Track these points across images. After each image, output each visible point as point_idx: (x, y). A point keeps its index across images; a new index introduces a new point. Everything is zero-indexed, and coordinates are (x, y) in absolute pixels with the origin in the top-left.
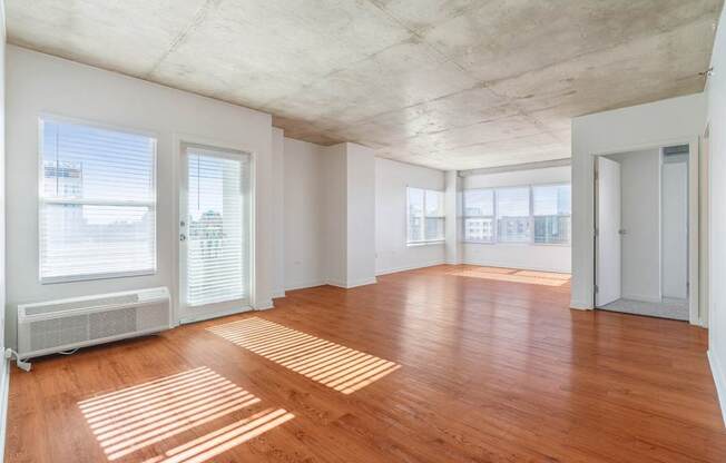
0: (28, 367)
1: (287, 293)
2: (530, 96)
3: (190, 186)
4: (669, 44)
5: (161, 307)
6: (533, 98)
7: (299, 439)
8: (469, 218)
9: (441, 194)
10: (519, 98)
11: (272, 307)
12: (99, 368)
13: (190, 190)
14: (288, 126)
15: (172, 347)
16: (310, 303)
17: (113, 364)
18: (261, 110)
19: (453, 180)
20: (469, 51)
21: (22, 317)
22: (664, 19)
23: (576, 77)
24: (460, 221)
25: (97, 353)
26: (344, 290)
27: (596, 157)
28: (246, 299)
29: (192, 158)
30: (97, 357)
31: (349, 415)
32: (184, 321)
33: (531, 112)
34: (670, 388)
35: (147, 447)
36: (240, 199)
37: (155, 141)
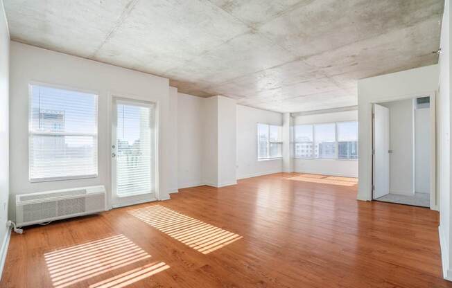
0: (21, 231)
1: (179, 190)
2: (330, 66)
3: (118, 123)
4: (412, 34)
5: (100, 197)
6: (332, 68)
7: (175, 279)
8: (297, 143)
9: (280, 127)
10: (323, 67)
11: (169, 198)
12: (62, 233)
13: (118, 126)
14: (181, 86)
15: (106, 222)
16: (193, 196)
17: (70, 231)
18: (162, 76)
19: (288, 119)
20: (288, 38)
21: (18, 202)
22: (407, 19)
23: (357, 54)
24: (292, 145)
25: (63, 224)
26: (216, 188)
27: (373, 104)
28: (153, 194)
29: (120, 107)
30: (62, 227)
31: (207, 266)
32: (115, 206)
33: (332, 76)
34: (412, 249)
35: (83, 281)
36: (149, 131)
37: (98, 96)
